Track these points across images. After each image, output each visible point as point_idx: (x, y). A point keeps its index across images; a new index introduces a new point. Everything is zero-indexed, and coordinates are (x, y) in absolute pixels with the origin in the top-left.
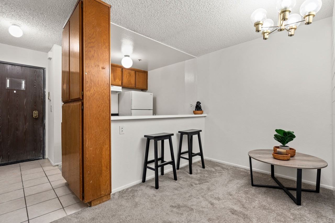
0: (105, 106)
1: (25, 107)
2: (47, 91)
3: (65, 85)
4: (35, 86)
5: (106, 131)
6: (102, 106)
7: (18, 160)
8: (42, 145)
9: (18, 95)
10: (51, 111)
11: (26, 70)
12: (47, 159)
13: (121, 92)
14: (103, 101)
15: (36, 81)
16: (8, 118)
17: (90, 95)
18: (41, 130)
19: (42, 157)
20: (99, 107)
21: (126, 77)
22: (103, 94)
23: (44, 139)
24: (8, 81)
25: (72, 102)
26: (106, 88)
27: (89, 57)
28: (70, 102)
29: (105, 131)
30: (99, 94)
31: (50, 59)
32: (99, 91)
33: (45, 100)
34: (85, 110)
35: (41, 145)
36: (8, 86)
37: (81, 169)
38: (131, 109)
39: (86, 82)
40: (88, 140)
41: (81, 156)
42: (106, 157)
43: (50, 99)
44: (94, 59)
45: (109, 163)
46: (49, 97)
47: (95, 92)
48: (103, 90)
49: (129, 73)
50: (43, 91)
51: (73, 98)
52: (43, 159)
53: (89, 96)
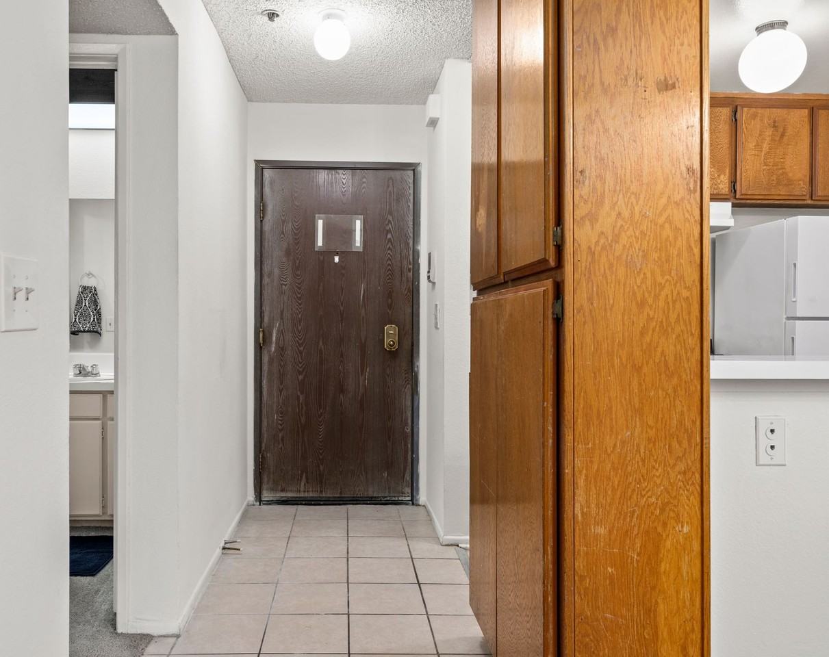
0: (674, 302)
1: (363, 311)
2: (423, 249)
3: (482, 212)
4: (389, 236)
5: (680, 443)
6: (656, 297)
7: (343, 496)
8: (410, 453)
9: (343, 272)
10: (436, 328)
11: (364, 180)
12: (424, 506)
13: (728, 228)
14: (663, 275)
15: (391, 215)
16: (319, 348)
17: (597, 242)
18: (407, 397)
19: (409, 498)
20: (642, 304)
21: (758, 146)
22: (667, 232)
23: (415, 430)
24: (320, 223)
25: (510, 284)
26: (682, 199)
27: (589, 42)
28: (502, 284)
29: (675, 444)
30: (642, 232)
31: (433, 123)
32: (645, 216)
33: (419, 283)
34: (568, 323)
35: (406, 452)
36: (320, 242)
37: (551, 626)
38: (788, 318)
39: (578, 175)
40: (586, 480)
41: (550, 557)
42: (677, 592)
43: (431, 279)
44: (615, 46)
45: (697, 628)
46: (429, 272)
47: (620, 223)
48: (664, 209)
49: (775, 122)
50: (411, 252)
51: (514, 265)
52: (413, 504)
53: (589, 248)
